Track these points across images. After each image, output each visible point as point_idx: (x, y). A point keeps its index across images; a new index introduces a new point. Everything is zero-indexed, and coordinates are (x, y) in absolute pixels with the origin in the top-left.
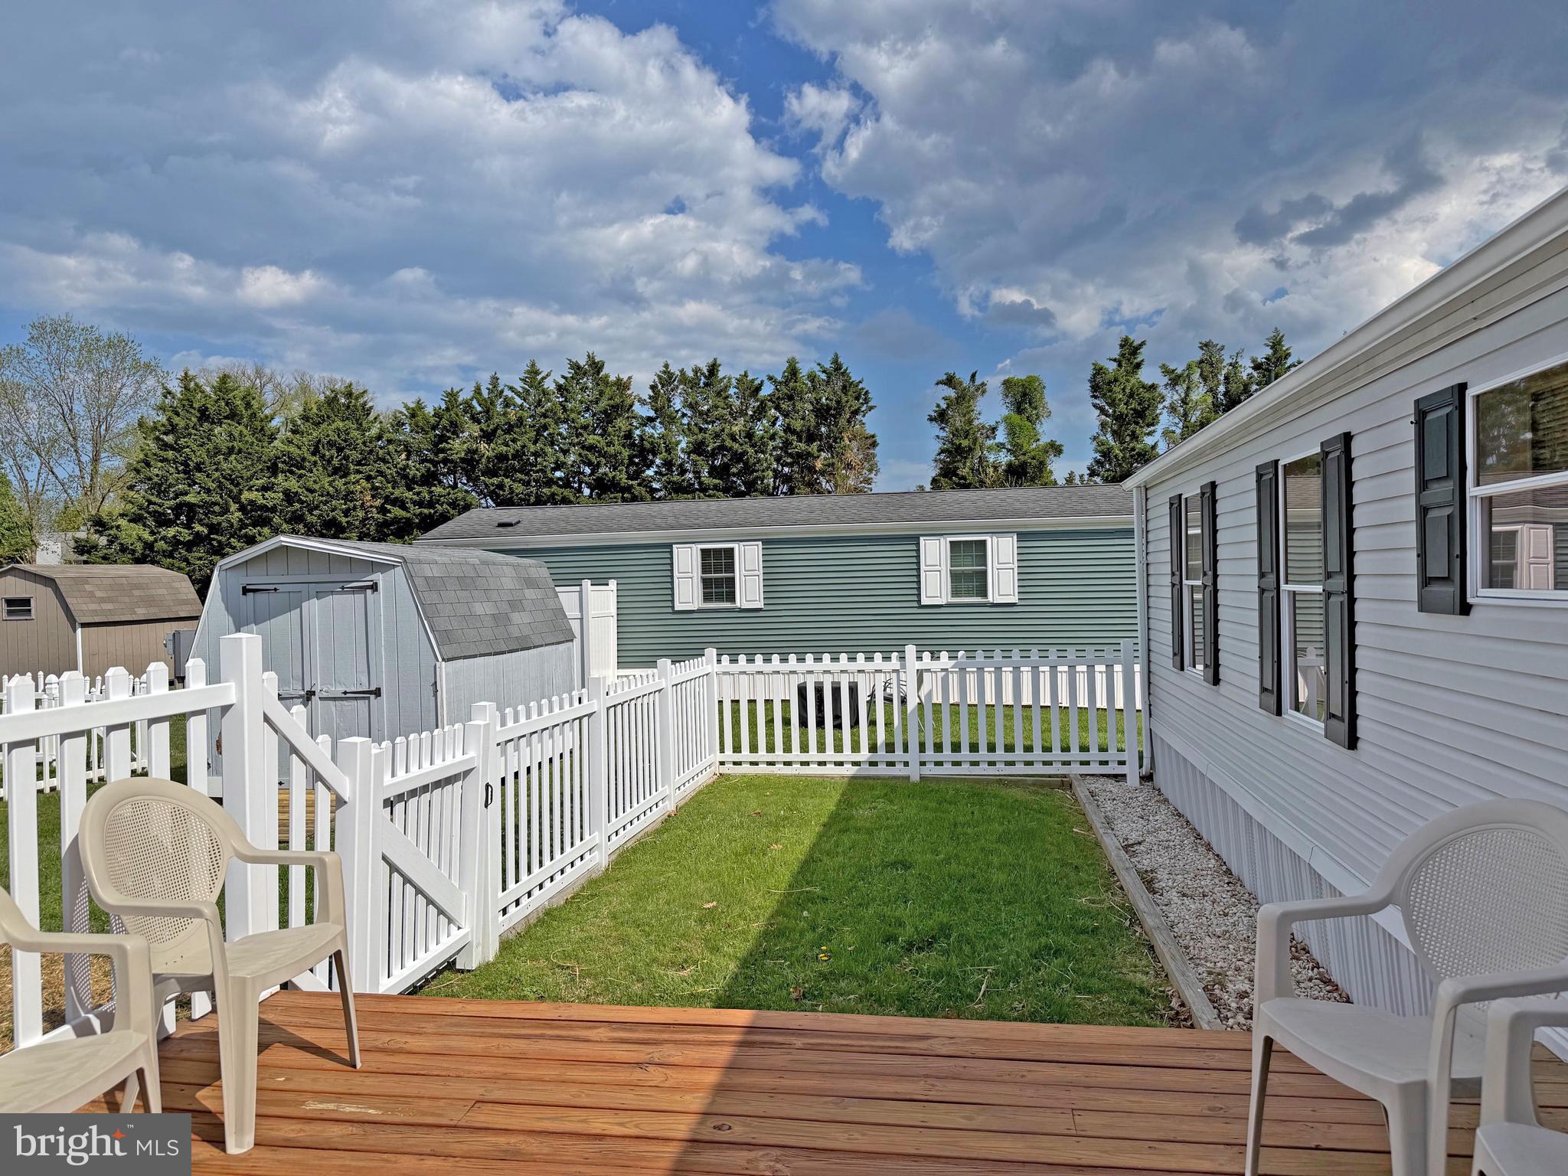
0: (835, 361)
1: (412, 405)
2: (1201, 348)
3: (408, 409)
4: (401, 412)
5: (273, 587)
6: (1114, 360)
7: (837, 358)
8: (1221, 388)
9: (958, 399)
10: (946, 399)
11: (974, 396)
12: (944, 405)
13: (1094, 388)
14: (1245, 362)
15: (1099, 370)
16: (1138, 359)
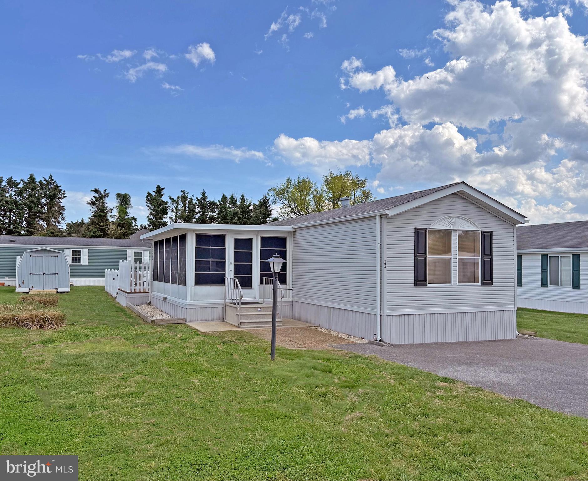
0: (51, 178)
2: (182, 192)
6: (154, 192)
7: (52, 176)
8: (187, 206)
9: (99, 197)
10: (95, 197)
11: (105, 197)
12: (94, 200)
13: (147, 200)
14: (194, 198)
15: (149, 194)
16: (162, 193)
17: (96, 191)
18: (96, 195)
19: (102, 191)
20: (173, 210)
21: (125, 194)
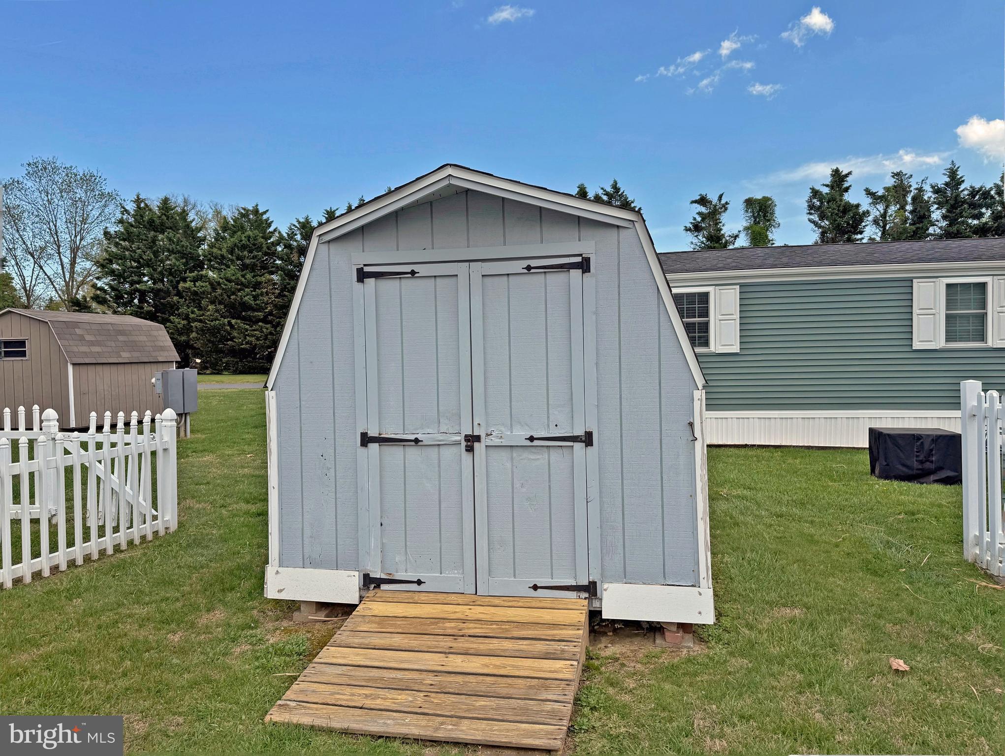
0: (615, 186)
1: (302, 220)
2: (893, 177)
3: (299, 222)
4: (294, 225)
5: (408, 268)
6: (827, 186)
7: (616, 184)
8: (909, 208)
9: (709, 213)
10: (699, 214)
11: (720, 213)
12: (699, 219)
13: (811, 207)
14: (927, 187)
15: (815, 193)
16: (846, 185)
17: (703, 201)
18: (703, 210)
19: (715, 200)
20: (876, 222)
21: (764, 197)
